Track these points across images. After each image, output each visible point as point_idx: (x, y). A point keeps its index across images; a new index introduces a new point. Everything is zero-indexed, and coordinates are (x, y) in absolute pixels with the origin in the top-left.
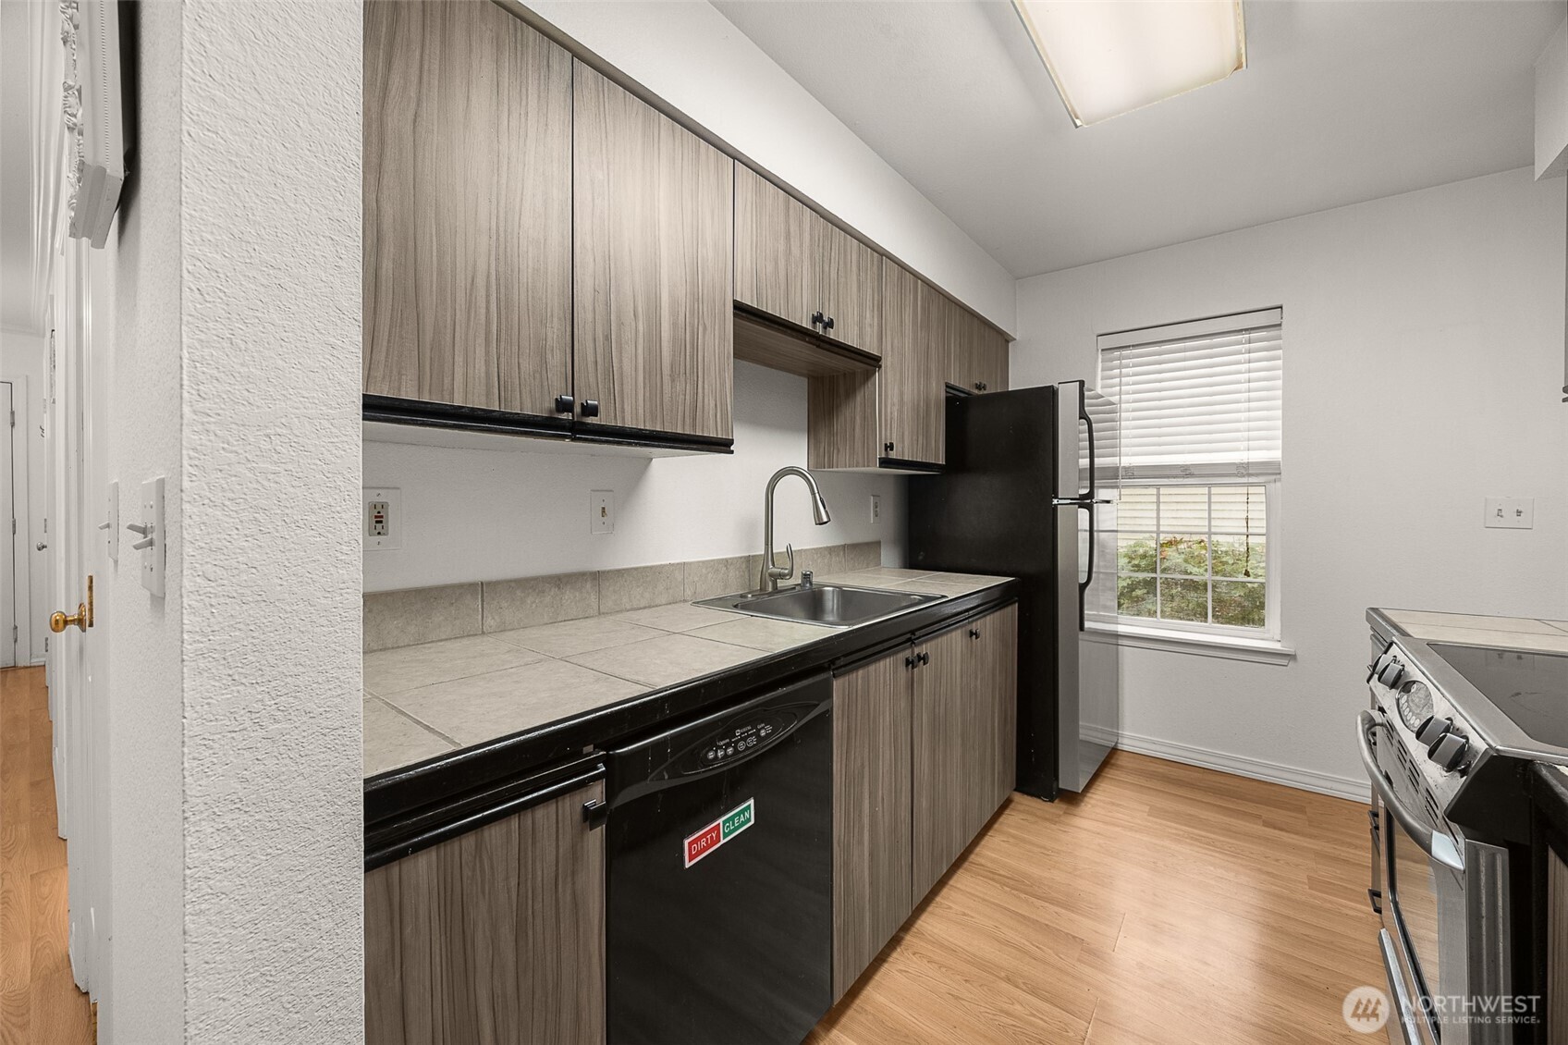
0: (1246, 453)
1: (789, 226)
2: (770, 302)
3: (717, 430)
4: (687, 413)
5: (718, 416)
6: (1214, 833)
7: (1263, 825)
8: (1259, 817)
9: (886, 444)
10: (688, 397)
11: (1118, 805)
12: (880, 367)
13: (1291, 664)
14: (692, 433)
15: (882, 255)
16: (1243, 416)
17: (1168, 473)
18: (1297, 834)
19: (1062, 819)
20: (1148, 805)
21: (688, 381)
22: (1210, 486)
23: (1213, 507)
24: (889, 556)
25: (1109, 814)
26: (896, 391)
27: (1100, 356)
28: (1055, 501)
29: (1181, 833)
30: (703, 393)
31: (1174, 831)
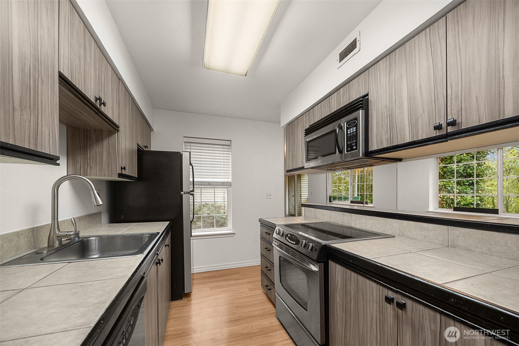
0: (223, 179)
1: (85, 44)
2: (77, 81)
3: (50, 150)
4: (31, 135)
5: (51, 141)
6: (226, 288)
7: (235, 280)
8: (233, 279)
9: (121, 167)
10: (32, 124)
11: (201, 291)
12: (118, 131)
13: (234, 236)
14: (35, 149)
15: (119, 79)
16: (223, 169)
17: (204, 184)
18: (241, 279)
19: (188, 303)
20: (208, 287)
21: (32, 114)
22: (214, 188)
23: (215, 194)
24: (105, 218)
25: (200, 295)
26: (124, 143)
27: (184, 144)
28: (182, 193)
29: (220, 291)
30: (42, 124)
31: (218, 292)
